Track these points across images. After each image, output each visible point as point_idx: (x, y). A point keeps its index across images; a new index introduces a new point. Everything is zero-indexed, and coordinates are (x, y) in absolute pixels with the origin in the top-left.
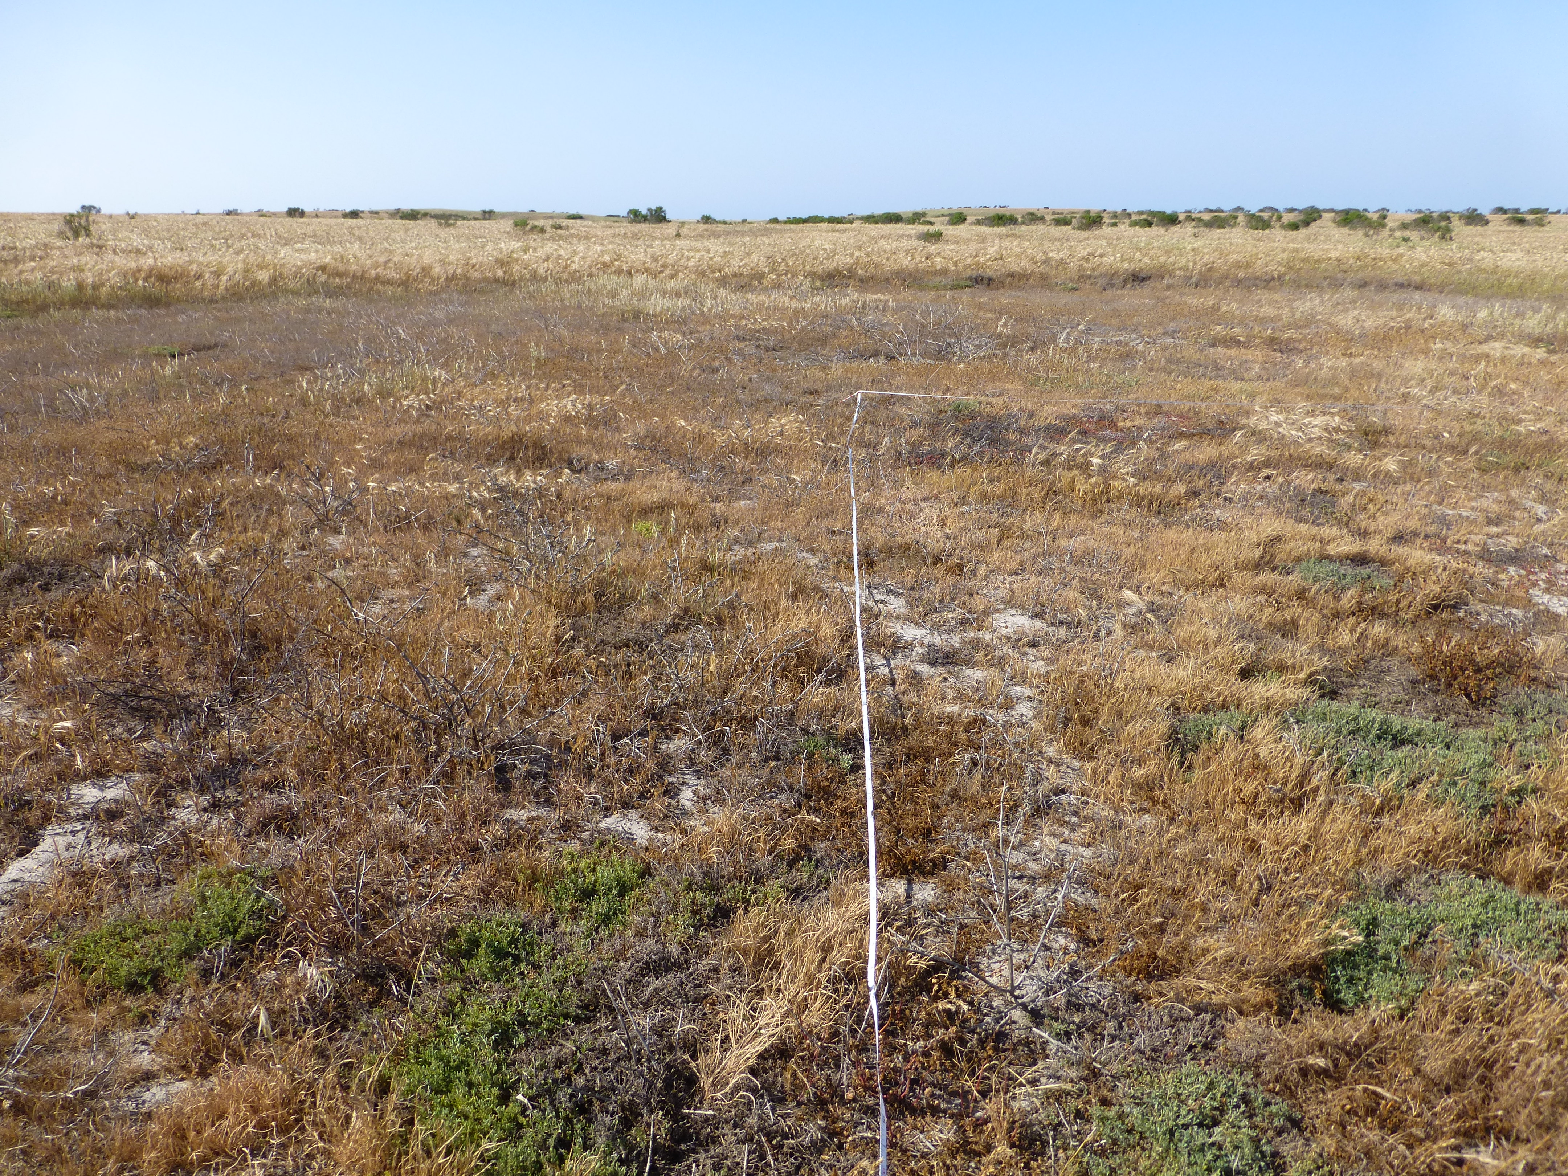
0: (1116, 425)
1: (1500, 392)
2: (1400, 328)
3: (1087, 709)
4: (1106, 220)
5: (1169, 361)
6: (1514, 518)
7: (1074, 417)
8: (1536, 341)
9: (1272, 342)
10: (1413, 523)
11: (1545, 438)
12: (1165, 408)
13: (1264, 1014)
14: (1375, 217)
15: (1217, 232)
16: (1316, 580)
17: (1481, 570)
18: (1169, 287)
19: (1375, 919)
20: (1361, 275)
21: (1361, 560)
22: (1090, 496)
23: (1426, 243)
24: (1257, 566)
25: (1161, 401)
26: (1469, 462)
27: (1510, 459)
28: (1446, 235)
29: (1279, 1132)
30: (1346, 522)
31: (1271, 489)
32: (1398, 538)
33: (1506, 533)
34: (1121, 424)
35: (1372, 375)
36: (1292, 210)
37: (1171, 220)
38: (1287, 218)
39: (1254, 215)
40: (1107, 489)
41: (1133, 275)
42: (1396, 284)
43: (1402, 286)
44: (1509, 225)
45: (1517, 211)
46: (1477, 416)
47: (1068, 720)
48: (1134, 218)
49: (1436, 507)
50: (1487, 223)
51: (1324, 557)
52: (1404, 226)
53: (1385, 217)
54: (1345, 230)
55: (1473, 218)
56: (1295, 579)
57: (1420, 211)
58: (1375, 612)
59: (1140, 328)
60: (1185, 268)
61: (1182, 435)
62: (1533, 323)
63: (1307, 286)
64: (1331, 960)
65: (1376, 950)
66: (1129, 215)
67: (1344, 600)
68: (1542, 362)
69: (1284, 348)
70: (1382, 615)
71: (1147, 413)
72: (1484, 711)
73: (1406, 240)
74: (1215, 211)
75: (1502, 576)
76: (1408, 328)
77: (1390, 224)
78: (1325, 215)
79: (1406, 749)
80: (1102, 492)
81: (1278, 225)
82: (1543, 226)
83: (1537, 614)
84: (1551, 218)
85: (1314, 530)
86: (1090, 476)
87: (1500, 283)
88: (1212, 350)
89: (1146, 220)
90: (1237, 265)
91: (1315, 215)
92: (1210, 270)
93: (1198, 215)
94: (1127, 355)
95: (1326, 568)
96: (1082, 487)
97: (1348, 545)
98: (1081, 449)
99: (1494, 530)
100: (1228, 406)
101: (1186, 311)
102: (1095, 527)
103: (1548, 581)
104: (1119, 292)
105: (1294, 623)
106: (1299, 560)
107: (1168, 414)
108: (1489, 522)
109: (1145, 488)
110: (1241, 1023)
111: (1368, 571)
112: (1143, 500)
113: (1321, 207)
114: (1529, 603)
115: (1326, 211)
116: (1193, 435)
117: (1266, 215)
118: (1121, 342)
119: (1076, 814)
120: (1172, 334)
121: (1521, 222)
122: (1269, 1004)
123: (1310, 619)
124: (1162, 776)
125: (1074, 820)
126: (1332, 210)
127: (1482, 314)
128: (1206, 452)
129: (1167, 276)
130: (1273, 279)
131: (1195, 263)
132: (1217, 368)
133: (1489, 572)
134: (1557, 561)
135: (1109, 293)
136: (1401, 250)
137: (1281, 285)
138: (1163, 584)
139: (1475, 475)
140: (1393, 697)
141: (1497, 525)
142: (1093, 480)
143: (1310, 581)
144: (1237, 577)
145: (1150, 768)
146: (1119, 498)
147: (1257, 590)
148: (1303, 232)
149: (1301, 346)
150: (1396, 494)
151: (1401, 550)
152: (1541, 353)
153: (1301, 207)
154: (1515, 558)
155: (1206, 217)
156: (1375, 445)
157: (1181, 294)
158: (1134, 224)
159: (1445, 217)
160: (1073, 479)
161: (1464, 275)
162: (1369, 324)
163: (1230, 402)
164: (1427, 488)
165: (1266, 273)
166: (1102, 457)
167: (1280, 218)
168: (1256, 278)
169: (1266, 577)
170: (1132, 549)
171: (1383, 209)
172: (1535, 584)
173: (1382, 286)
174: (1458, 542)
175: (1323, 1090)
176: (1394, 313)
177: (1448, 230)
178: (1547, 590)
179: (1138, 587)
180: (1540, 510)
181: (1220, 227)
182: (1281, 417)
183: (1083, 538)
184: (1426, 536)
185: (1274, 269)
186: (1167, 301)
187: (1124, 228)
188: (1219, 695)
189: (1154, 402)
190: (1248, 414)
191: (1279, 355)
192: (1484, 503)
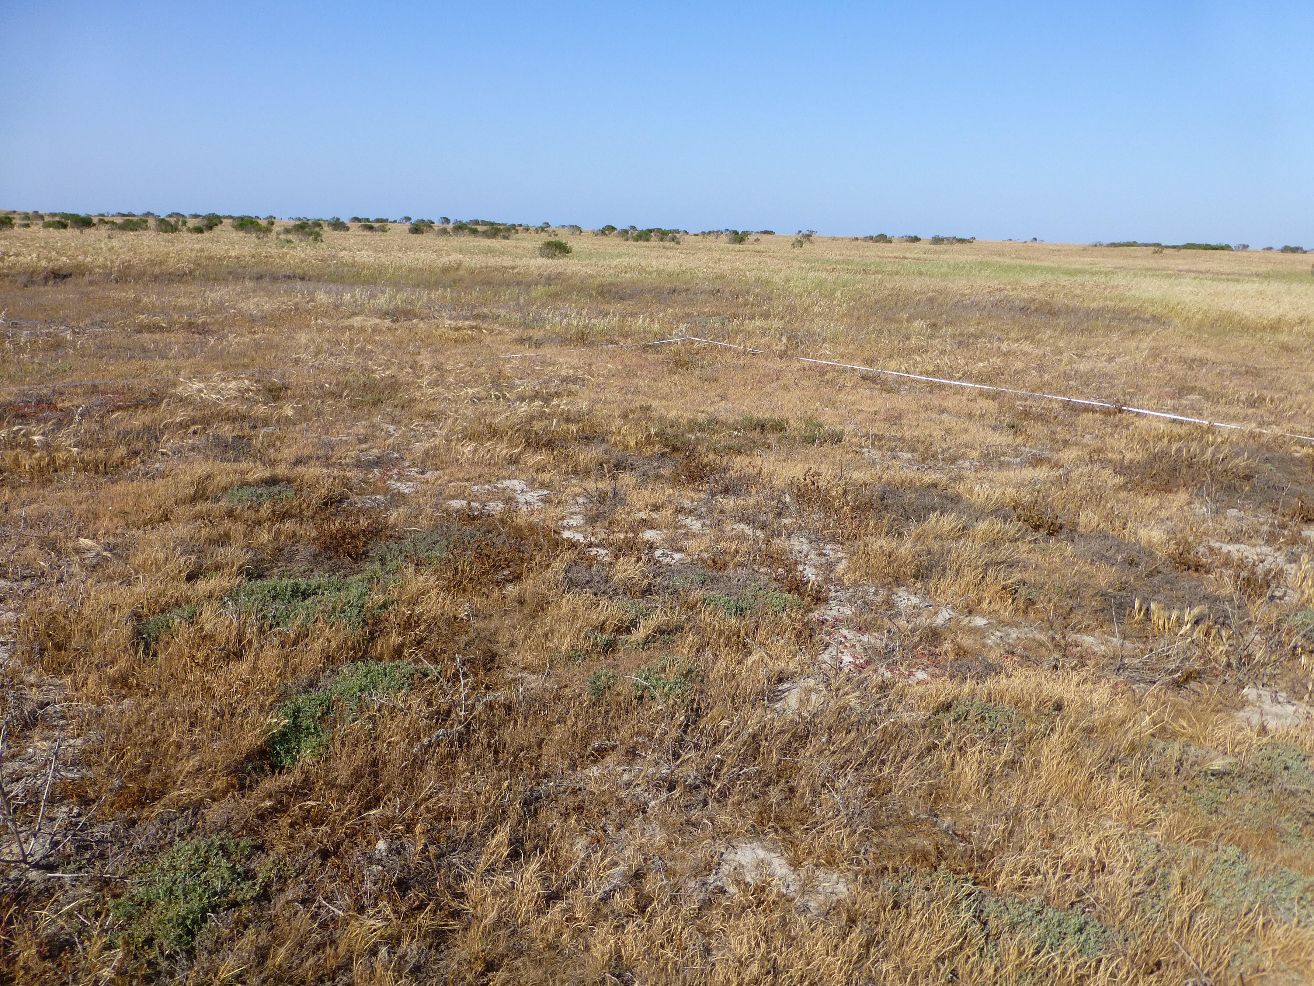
0: (55, 407)
1: (362, 351)
2: (291, 309)
3: (60, 637)
4: (17, 221)
5: (99, 348)
6: (376, 437)
7: (10, 403)
8: (385, 314)
9: (189, 326)
10: (307, 451)
11: (393, 380)
12: (101, 388)
13: (230, 794)
14: (264, 223)
15: (130, 235)
16: (240, 500)
17: (354, 475)
18: (91, 283)
19: (299, 708)
20: (256, 270)
21: (273, 481)
22: (37, 468)
23: (303, 244)
24: (194, 499)
25: (97, 382)
26: (344, 403)
27: (369, 397)
28: (317, 237)
29: (248, 858)
30: (259, 457)
31: (198, 440)
32: (299, 462)
33: (371, 448)
34: (60, 405)
35: (272, 347)
36: (196, 216)
37: (85, 223)
38: (191, 223)
39: (163, 220)
40: (53, 460)
41: (53, 273)
42: (285, 276)
43: (289, 277)
44: (363, 230)
45: (368, 220)
46: (348, 370)
47: (42, 651)
48: (47, 219)
49: (324, 437)
50: (348, 229)
51: (244, 484)
52: (287, 231)
53: (273, 224)
54: (241, 234)
55: (338, 225)
56: (224, 504)
57: (299, 219)
58: (285, 516)
59: (69, 320)
60: (104, 267)
61: (119, 408)
62: (382, 301)
63: (215, 279)
64: (271, 742)
65: (301, 726)
66: (42, 217)
67: (262, 511)
68: (389, 329)
69: (201, 330)
70: (291, 517)
71: (85, 393)
72: (361, 563)
73: (289, 241)
74: (127, 216)
75: (371, 476)
76: (297, 309)
77: (276, 228)
78: (224, 221)
79: (310, 599)
80: (48, 464)
81: (185, 229)
82: (386, 231)
83: (392, 497)
84: (390, 225)
85: (235, 466)
86: (34, 452)
87: (359, 274)
88: (139, 335)
89: (59, 222)
90: (152, 262)
91: (216, 221)
92: (127, 267)
93: (111, 219)
94: (58, 345)
95: (246, 492)
96: (27, 462)
97: (260, 472)
98: (21, 430)
99: (364, 446)
100: (157, 380)
101: (111, 303)
102: (47, 493)
103: (399, 474)
104: (42, 288)
105: (227, 535)
106: (225, 489)
107: (104, 393)
108: (360, 442)
109: (88, 455)
110: (215, 806)
111: (278, 488)
112: (88, 464)
113: (220, 214)
114: (388, 490)
115: (225, 217)
116: (129, 407)
117: (172, 221)
118: (51, 333)
119: (63, 718)
120: (101, 324)
121: (371, 228)
122: (233, 786)
123: (238, 530)
124: (133, 668)
125: (61, 722)
126: (230, 217)
127: (347, 297)
128: (140, 420)
129: (87, 273)
130: (185, 274)
131: (112, 262)
132: (144, 349)
133: (361, 475)
134: (403, 460)
135: (32, 289)
136: (285, 250)
137: (193, 279)
138: (117, 528)
139: (347, 411)
140: (302, 570)
141: (365, 442)
142: (37, 455)
143: (236, 503)
144: (178, 510)
145: (122, 664)
146: (66, 466)
147: (196, 517)
148: (207, 234)
149: (215, 328)
150: (294, 432)
151: (300, 469)
152: (387, 322)
153: (204, 213)
154: (377, 462)
155: (119, 220)
156: (276, 398)
157: (104, 289)
158: (48, 225)
159: (317, 224)
160: (17, 456)
161: (332, 268)
162: (267, 307)
163: (159, 377)
164: (316, 425)
165: (178, 269)
166: (43, 434)
167: (185, 223)
168: (170, 274)
169: (201, 506)
170: (84, 506)
171: (271, 217)
172: (391, 477)
173: (275, 278)
174: (341, 458)
175: (276, 822)
176: (286, 299)
177: (318, 235)
178: (399, 480)
179: (95, 535)
180: (391, 428)
181: (132, 230)
182: (202, 385)
183: (35, 505)
184: (318, 458)
185: (185, 266)
186: (91, 296)
187: (37, 229)
188: (172, 597)
189: (90, 383)
190: (175, 385)
191: (197, 336)
192: (355, 430)
